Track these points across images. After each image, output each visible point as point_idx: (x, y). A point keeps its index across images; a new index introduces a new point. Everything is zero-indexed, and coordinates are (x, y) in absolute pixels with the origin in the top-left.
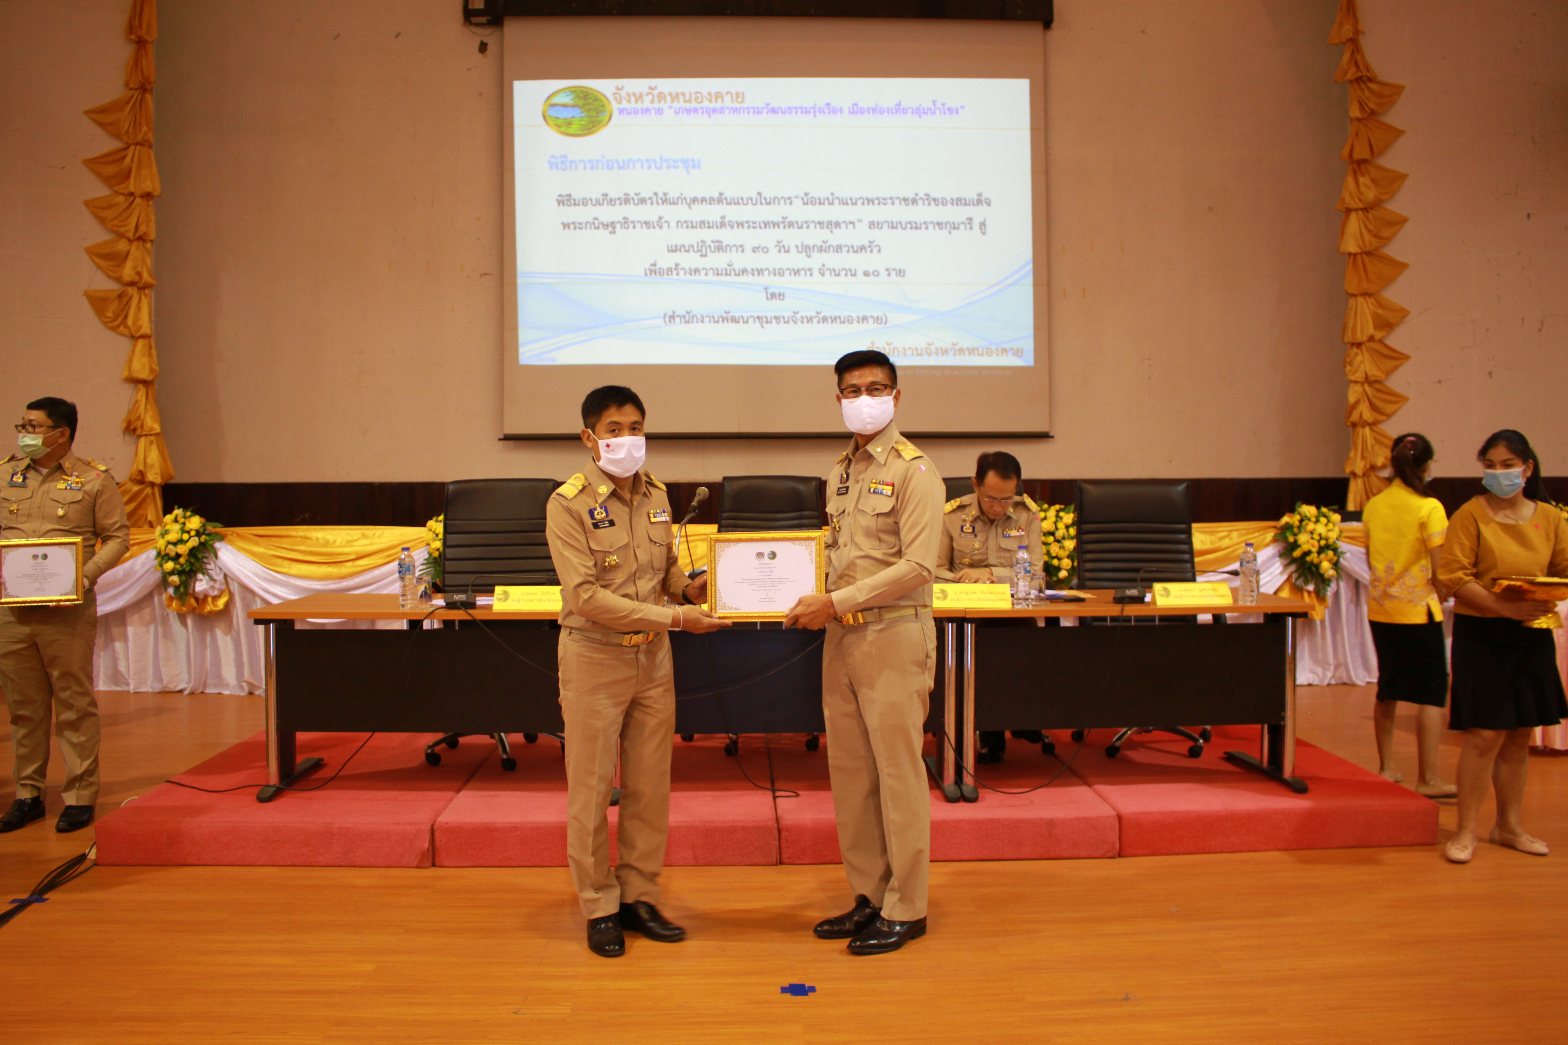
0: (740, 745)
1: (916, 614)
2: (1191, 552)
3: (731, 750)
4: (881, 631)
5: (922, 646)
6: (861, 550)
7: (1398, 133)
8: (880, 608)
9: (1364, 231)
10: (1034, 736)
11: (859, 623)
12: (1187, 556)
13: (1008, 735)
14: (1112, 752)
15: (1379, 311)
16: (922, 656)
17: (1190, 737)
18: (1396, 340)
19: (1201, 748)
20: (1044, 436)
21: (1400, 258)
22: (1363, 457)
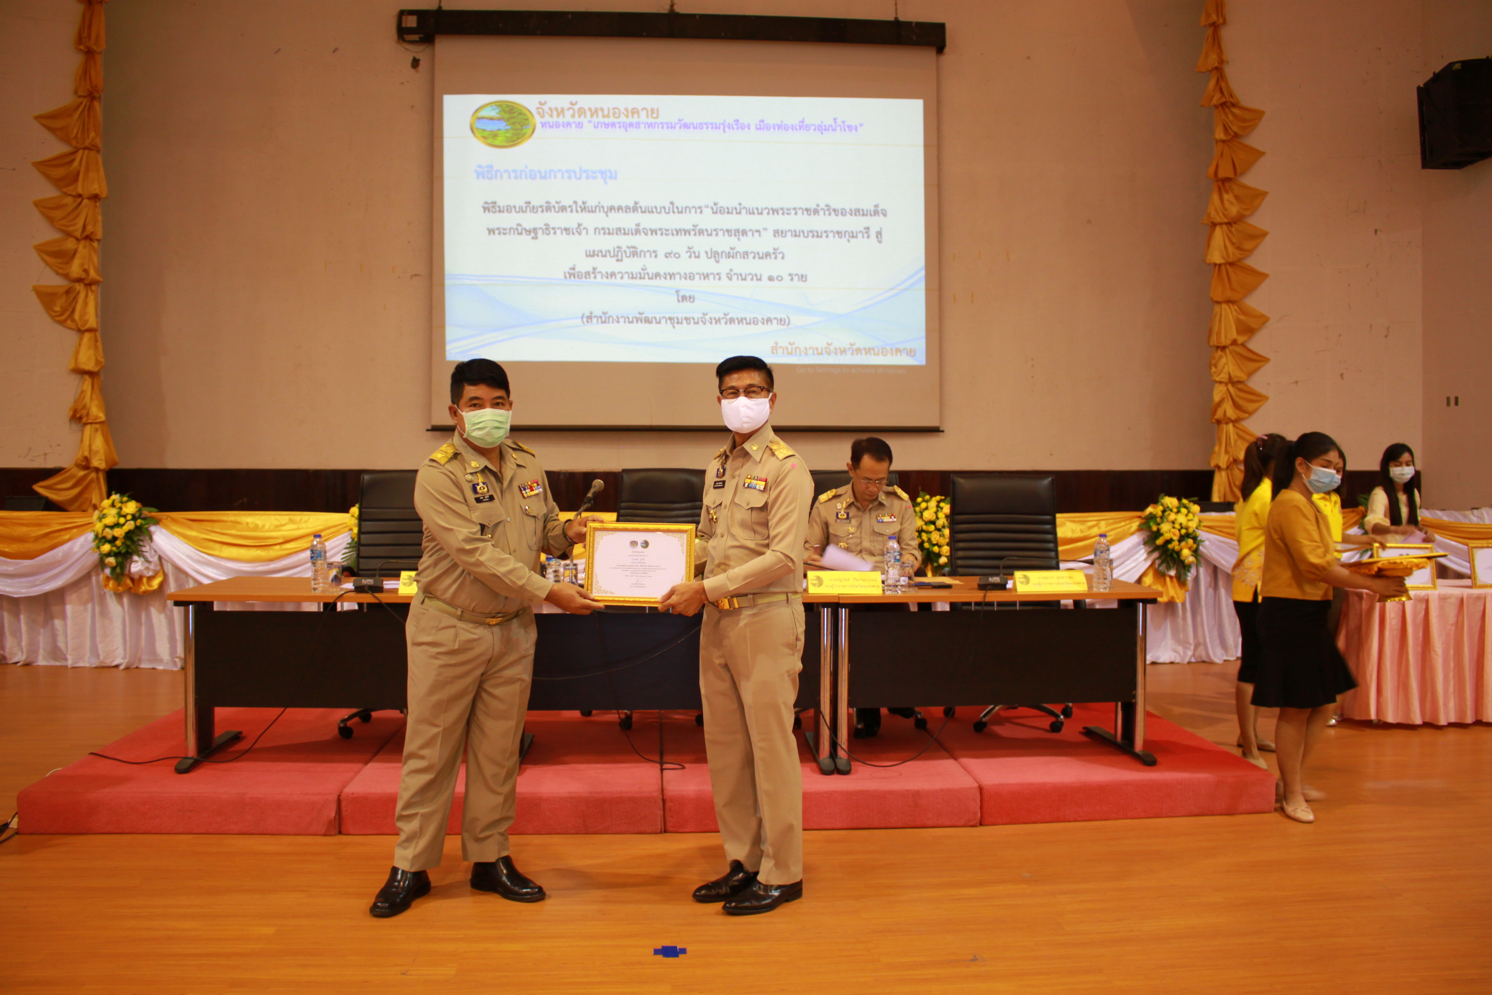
0: (634, 719)
1: (788, 600)
2: (1055, 541)
3: (626, 724)
4: (754, 615)
5: (793, 629)
6: (736, 540)
7: (1260, 154)
8: (754, 594)
9: (1228, 243)
10: (907, 712)
11: (735, 608)
12: (1051, 545)
13: (884, 711)
14: (980, 727)
15: (1242, 317)
16: (792, 638)
17: (1051, 713)
18: (1257, 344)
19: (1062, 723)
20: (934, 430)
21: (1261, 269)
22: (1227, 452)
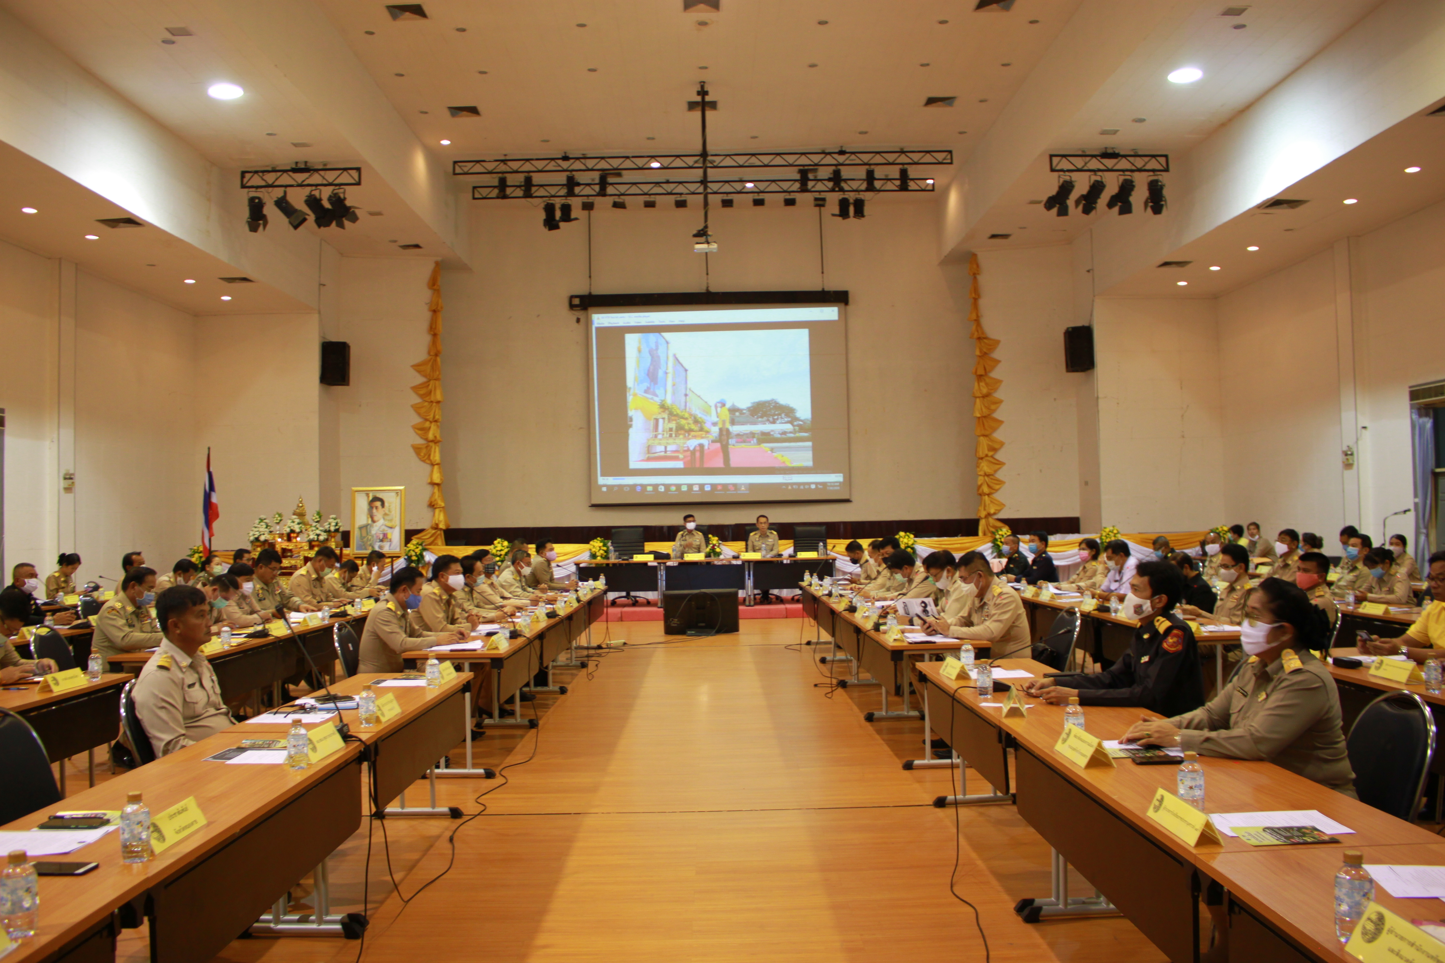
7: (998, 362)
9: (983, 407)
15: (990, 443)
18: (999, 456)
20: (848, 501)
21: (1000, 419)
22: (985, 510)
